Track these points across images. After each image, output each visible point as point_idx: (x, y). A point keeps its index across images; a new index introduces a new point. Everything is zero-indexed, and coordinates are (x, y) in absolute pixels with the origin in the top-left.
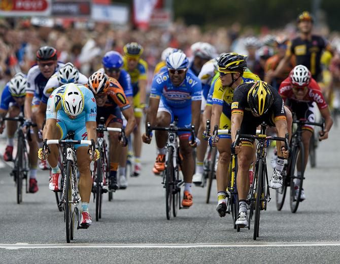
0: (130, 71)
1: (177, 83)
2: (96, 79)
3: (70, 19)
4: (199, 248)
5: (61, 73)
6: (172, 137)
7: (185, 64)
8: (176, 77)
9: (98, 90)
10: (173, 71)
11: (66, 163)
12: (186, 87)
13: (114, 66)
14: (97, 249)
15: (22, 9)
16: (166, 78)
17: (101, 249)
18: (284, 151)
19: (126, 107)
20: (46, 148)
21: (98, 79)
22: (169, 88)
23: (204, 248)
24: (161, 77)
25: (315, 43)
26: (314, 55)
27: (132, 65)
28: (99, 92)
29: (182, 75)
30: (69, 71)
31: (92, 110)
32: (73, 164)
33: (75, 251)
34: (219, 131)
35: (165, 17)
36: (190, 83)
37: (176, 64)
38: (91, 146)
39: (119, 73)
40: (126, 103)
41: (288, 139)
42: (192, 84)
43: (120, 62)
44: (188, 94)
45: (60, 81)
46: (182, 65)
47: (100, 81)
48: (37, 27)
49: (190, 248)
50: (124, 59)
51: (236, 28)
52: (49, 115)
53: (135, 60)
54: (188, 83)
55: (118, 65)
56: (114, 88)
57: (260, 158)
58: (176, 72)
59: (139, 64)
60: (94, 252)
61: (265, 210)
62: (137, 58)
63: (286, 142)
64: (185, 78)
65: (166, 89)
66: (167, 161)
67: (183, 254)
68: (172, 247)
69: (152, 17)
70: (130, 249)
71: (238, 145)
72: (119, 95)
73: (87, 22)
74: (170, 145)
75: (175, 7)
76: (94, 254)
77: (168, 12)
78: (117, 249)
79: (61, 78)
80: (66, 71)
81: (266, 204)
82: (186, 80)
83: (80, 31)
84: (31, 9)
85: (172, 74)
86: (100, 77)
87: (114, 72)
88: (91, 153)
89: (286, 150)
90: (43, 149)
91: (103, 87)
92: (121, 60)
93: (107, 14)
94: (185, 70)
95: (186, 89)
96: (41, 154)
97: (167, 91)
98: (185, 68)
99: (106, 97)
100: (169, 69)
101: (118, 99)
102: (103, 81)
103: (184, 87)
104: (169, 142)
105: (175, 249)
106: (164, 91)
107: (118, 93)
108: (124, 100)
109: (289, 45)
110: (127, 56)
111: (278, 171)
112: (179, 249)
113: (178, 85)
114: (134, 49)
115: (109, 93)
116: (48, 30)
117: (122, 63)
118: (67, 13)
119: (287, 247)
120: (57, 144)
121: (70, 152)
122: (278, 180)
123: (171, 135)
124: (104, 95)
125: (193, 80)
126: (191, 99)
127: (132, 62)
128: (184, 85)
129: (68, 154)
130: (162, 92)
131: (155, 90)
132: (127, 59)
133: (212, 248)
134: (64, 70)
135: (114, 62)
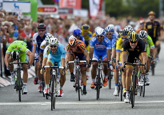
0: (85, 36)
1: (101, 41)
2: (71, 40)
3: (65, 15)
4: (117, 104)
5: (47, 38)
6: (100, 65)
7: (103, 33)
8: (100, 38)
9: (72, 44)
10: (98, 36)
11: (52, 76)
12: (104, 43)
13: (78, 34)
14: (77, 104)
15: (47, 11)
16: (95, 39)
17: (78, 104)
18: (144, 70)
19: (85, 51)
20: (44, 69)
21: (72, 40)
22: (97, 43)
23: (118, 103)
24: (94, 39)
25: (156, 24)
26: (155, 29)
27: (85, 34)
28: (73, 45)
29: (102, 38)
30: (51, 37)
31: (64, 53)
32: (55, 76)
33: (68, 105)
34: (119, 62)
35: (102, 14)
36: (106, 42)
37: (100, 33)
38: (63, 69)
39: (79, 37)
40: (85, 49)
41: (146, 65)
42: (107, 42)
43: (80, 32)
44: (105, 46)
45: (47, 41)
46: (102, 33)
47: (73, 40)
48: (53, 18)
49: (113, 104)
50: (82, 31)
51: (130, 18)
52: (45, 56)
53: (86, 32)
54: (105, 42)
55: (79, 34)
56: (80, 44)
57: (134, 73)
58: (100, 36)
59: (88, 33)
60: (76, 106)
61: (137, 95)
62: (87, 31)
63: (145, 66)
64: (104, 39)
65: (96, 44)
66: (97, 75)
67: (110, 106)
68: (106, 103)
69: (98, 14)
70: (89, 104)
71: (125, 68)
72: (82, 46)
73: (72, 16)
74: (99, 68)
75: (106, 10)
76: (75, 106)
77: (103, 12)
78: (84, 104)
79: (47, 40)
80: (49, 37)
81: (137, 92)
82: (104, 40)
83: (69, 20)
84: (50, 11)
85: (98, 37)
86: (73, 39)
87: (78, 37)
88: (63, 72)
89: (145, 69)
90: (43, 70)
91: (74, 43)
92: (80, 31)
93: (79, 13)
94: (103, 35)
95: (104, 44)
96: (42, 72)
97: (97, 45)
98: (104, 35)
99: (76, 47)
100: (97, 35)
101: (81, 48)
102: (74, 40)
103: (103, 43)
104: (98, 67)
105: (107, 104)
106: (95, 44)
107: (81, 45)
108: (84, 48)
109: (145, 25)
110: (83, 30)
111: (142, 78)
112: (109, 104)
113: (101, 42)
114: (86, 27)
115: (78, 46)
116: (57, 19)
117: (81, 33)
118: (64, 13)
119: (150, 103)
120: (49, 68)
121: (54, 71)
122: (142, 82)
123: (99, 64)
124: (75, 46)
125: (107, 40)
126: (106, 48)
127: (85, 32)
128: (103, 42)
129: (53, 72)
130: (95, 45)
131: (92, 44)
132: (83, 31)
133: (121, 103)
134: (48, 37)
135: (78, 32)
